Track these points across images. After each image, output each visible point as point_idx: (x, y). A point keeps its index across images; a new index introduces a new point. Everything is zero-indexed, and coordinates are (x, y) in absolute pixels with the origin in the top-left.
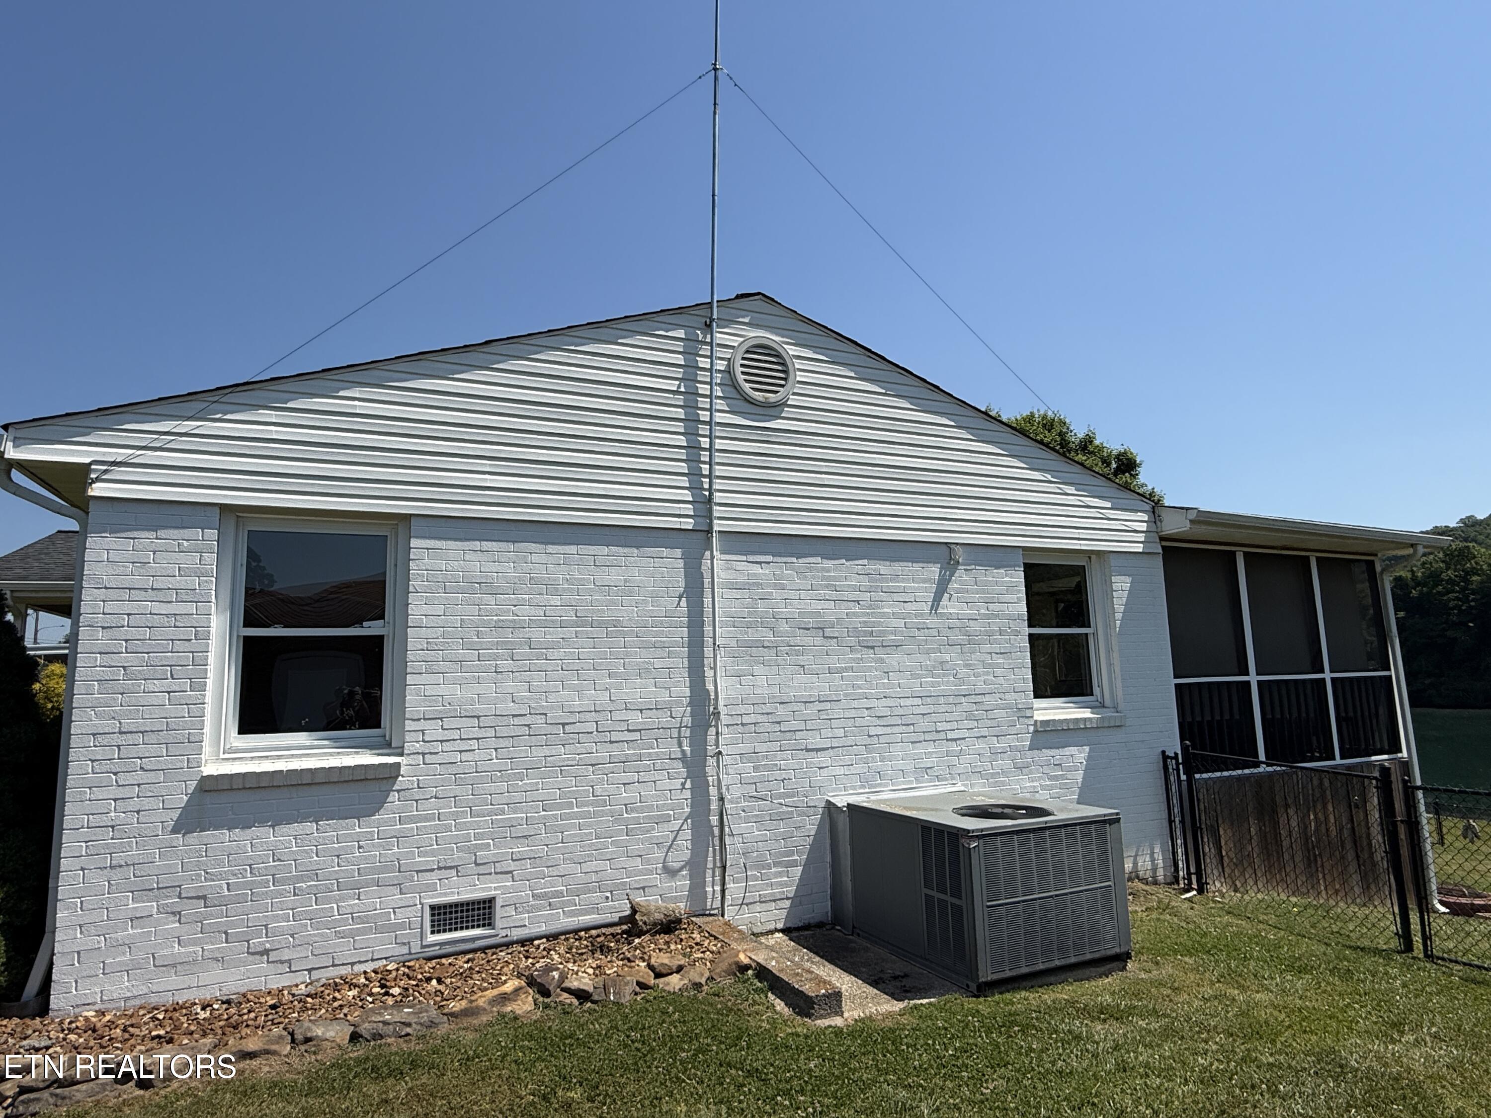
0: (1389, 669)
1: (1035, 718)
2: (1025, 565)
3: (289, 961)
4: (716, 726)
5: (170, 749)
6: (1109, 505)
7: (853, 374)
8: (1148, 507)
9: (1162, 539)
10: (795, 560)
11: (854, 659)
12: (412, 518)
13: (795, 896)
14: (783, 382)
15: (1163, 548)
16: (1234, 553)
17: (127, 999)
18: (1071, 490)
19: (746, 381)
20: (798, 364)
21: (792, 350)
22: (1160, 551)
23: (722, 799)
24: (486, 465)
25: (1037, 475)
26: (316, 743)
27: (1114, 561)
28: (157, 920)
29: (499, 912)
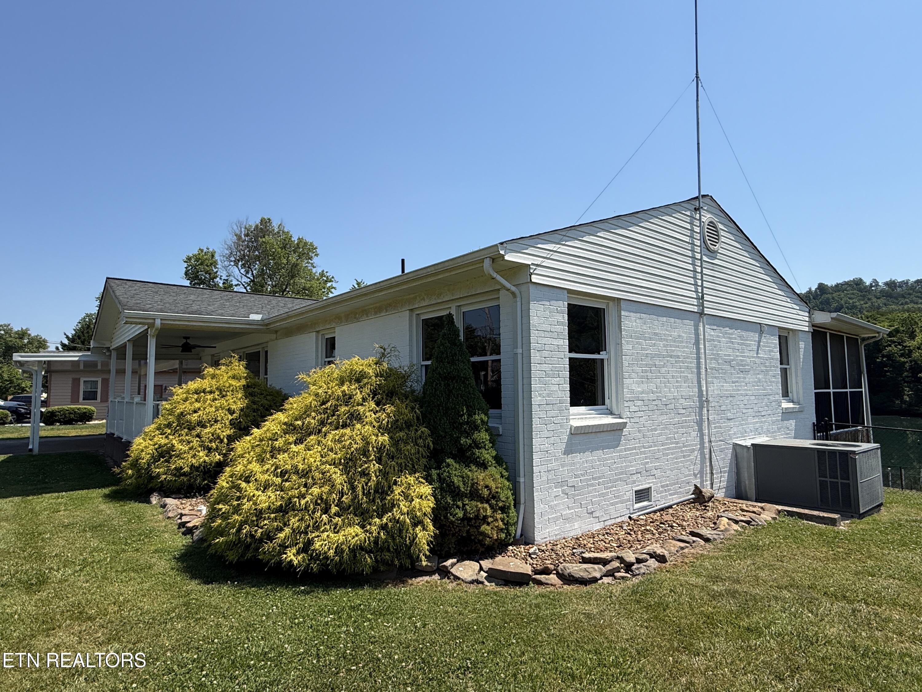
0: (862, 388)
1: (782, 406)
2: (779, 336)
3: (598, 517)
4: (707, 407)
5: (548, 414)
6: (798, 308)
7: (733, 239)
8: (808, 310)
9: (813, 326)
10: (722, 329)
11: (738, 377)
12: (622, 301)
13: (727, 487)
14: (717, 241)
15: (813, 330)
16: (826, 332)
17: (556, 535)
18: (789, 300)
19: (709, 240)
20: (722, 233)
21: (720, 226)
22: (812, 331)
23: (710, 442)
24: (640, 275)
25: (780, 292)
26: (588, 412)
27: (800, 334)
28: (562, 497)
29: (653, 494)
